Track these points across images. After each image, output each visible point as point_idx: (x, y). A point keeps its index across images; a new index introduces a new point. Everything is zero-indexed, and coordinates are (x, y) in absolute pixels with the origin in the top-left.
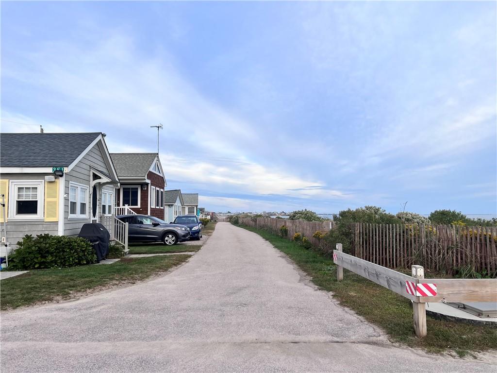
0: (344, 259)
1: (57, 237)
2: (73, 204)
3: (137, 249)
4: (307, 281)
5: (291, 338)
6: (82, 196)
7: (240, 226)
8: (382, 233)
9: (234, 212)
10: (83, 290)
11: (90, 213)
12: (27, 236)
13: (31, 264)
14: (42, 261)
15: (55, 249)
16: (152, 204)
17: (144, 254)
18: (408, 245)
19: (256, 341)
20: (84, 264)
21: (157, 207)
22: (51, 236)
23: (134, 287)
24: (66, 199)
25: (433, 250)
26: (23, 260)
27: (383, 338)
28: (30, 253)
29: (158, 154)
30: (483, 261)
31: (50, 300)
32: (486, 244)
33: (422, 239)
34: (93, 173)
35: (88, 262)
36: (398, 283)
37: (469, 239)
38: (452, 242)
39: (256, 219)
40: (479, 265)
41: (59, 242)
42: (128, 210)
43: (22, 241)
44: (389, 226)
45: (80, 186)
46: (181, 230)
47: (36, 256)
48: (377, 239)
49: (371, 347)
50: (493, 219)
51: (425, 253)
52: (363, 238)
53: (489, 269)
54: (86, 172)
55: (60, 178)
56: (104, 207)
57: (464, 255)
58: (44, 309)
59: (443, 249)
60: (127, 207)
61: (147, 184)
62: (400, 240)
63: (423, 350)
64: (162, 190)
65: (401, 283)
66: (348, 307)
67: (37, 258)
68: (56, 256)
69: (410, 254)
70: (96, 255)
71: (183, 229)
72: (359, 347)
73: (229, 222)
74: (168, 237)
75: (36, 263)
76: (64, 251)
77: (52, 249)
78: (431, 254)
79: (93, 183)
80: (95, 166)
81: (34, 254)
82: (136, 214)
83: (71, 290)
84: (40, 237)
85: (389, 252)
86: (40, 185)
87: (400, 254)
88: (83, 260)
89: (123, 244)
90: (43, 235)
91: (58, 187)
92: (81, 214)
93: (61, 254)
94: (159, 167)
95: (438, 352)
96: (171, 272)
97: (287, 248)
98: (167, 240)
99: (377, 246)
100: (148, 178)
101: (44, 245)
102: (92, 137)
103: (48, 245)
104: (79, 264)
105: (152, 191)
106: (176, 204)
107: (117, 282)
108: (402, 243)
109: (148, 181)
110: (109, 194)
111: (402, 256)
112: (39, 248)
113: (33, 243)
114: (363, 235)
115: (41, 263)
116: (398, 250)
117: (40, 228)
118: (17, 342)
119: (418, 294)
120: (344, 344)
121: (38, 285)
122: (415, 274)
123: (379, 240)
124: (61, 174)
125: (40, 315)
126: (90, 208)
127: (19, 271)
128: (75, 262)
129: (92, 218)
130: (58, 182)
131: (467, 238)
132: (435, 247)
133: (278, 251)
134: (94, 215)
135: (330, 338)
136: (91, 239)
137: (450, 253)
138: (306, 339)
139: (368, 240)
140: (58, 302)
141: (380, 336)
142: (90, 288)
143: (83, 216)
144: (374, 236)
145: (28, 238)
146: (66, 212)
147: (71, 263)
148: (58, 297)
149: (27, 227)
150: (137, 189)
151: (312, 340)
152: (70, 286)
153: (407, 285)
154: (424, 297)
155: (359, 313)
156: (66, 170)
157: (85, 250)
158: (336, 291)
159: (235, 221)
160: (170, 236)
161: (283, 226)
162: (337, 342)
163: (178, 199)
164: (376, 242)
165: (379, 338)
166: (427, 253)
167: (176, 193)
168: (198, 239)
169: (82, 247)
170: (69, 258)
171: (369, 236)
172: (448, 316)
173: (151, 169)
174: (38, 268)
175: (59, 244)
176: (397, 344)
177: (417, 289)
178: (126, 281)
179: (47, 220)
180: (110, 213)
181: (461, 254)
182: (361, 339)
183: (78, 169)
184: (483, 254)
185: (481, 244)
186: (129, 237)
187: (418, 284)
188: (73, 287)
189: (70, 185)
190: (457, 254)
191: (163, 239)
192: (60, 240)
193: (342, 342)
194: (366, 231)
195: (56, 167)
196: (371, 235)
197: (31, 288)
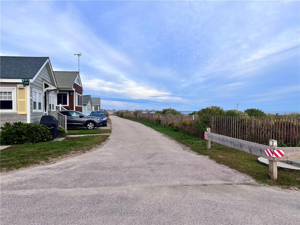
0: (213, 137)
1: (27, 124)
2: (35, 103)
3: (72, 132)
4: (188, 150)
5: (201, 182)
6: (39, 98)
7: (125, 118)
8: (228, 122)
9: (117, 110)
10: (56, 157)
11: (43, 109)
12: (6, 123)
13: (12, 141)
14: (19, 139)
15: (27, 132)
16: (76, 104)
17: (77, 134)
18: (244, 128)
19: (181, 185)
20: (45, 141)
21: (79, 106)
22: (23, 123)
23: (86, 154)
24: (31, 100)
25: (258, 131)
26: (6, 139)
27: (252, 181)
28: (10, 134)
29: (79, 72)
30: (288, 137)
31: (38, 163)
32: (290, 128)
33: (252, 125)
34: (45, 83)
35: (48, 140)
36: (258, 150)
37: (280, 125)
38: (270, 127)
39: (137, 114)
40: (285, 139)
41: (29, 127)
42: (61, 107)
43: (3, 126)
44: (232, 118)
45: (38, 91)
46: (97, 120)
47: (15, 136)
48: (225, 125)
49: (249, 186)
50: (276, 114)
51: (253, 133)
52: (216, 125)
53: (291, 141)
54: (40, 83)
55: (27, 86)
56: (50, 105)
57: (277, 134)
58: (38, 169)
59: (265, 130)
60: (60, 105)
61: (73, 91)
62: (239, 126)
63: (279, 187)
64: (81, 95)
65: (260, 150)
66: (222, 164)
67: (16, 137)
68: (27, 136)
69: (244, 134)
70: (52, 135)
71: (99, 119)
72: (242, 186)
73: (117, 115)
74: (90, 124)
75: (15, 140)
76: (32, 133)
77: (25, 131)
78: (257, 134)
79: (45, 90)
80: (45, 79)
81: (14, 135)
82: (66, 110)
83: (49, 157)
84: (16, 124)
85: (232, 132)
86: (14, 91)
87: (239, 134)
88: (44, 138)
89: (64, 128)
90: (17, 123)
91: (26, 92)
92: (39, 109)
93: (31, 134)
94: (79, 81)
95: (288, 188)
96: (103, 145)
97: (164, 131)
98: (89, 126)
99: (225, 129)
100: (73, 88)
101: (20, 129)
102: (43, 60)
103: (22, 129)
104: (42, 141)
105: (76, 96)
106: (88, 104)
107: (75, 152)
108: (240, 127)
109: (74, 89)
110: (52, 97)
111: (240, 135)
112: (16, 131)
113: (12, 128)
114: (216, 122)
115: (18, 141)
116: (238, 131)
117: (15, 118)
118: (33, 190)
119: (274, 156)
120: (233, 185)
121: (26, 154)
122: (272, 145)
123: (226, 126)
124: (28, 83)
125: (37, 172)
126: (43, 105)
127: (4, 145)
128: (40, 140)
129: (45, 112)
130: (26, 88)
131: (279, 124)
132: (260, 129)
133: (160, 133)
134: (46, 111)
135: (223, 182)
136: (48, 125)
137: (269, 133)
138: (210, 183)
139: (219, 126)
140: (43, 165)
141: (250, 180)
142: (60, 156)
143: (40, 111)
144: (223, 123)
145: (8, 124)
146: (31, 108)
147: (37, 140)
148: (42, 161)
149: (6, 117)
150: (66, 94)
151: (213, 183)
152: (47, 155)
153: (266, 151)
154: (277, 158)
155: (232, 167)
156: (31, 81)
157: (46, 132)
158: (210, 155)
159: (121, 114)
160: (91, 124)
161: (158, 118)
162: (228, 184)
163: (89, 101)
164: (224, 127)
165: (250, 181)
166: (255, 133)
167: (88, 97)
168: (106, 125)
169: (44, 130)
170: (36, 137)
171: (220, 123)
172: (285, 168)
173: (75, 82)
174: (16, 144)
175: (29, 128)
176: (262, 184)
177: (273, 153)
178: (80, 151)
179: (20, 113)
180: (53, 109)
181: (275, 133)
182: (241, 182)
183: (37, 81)
184: (288, 133)
185: (287, 128)
186: (67, 124)
187: (274, 151)
188: (49, 155)
189: (33, 90)
190: (273, 133)
191: (86, 126)
192: (29, 126)
193: (231, 184)
194: (218, 120)
195: (24, 79)
196: (221, 123)
197: (23, 156)
